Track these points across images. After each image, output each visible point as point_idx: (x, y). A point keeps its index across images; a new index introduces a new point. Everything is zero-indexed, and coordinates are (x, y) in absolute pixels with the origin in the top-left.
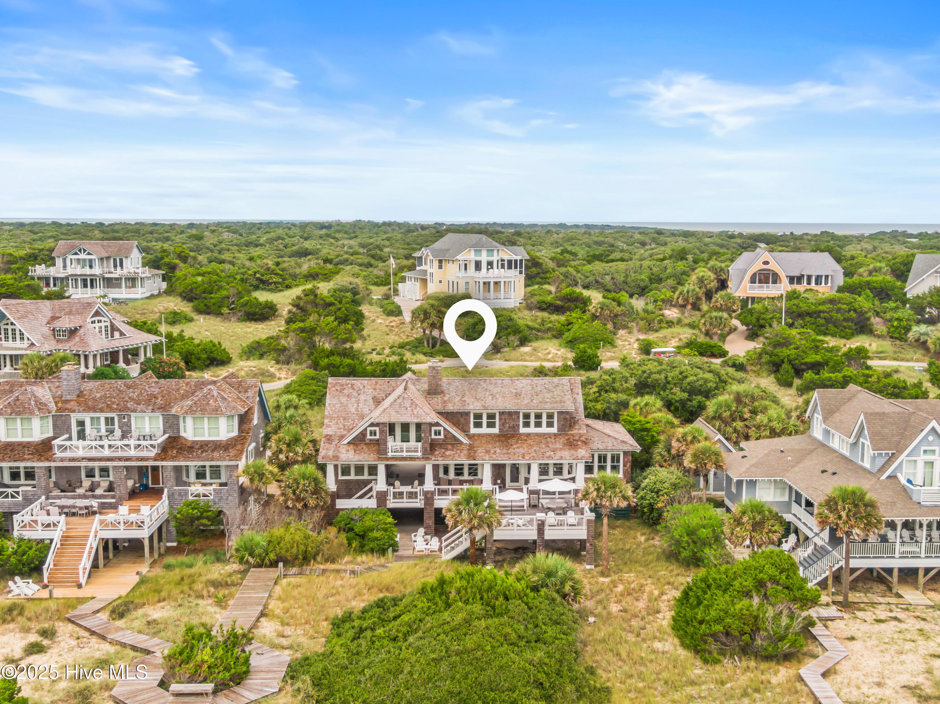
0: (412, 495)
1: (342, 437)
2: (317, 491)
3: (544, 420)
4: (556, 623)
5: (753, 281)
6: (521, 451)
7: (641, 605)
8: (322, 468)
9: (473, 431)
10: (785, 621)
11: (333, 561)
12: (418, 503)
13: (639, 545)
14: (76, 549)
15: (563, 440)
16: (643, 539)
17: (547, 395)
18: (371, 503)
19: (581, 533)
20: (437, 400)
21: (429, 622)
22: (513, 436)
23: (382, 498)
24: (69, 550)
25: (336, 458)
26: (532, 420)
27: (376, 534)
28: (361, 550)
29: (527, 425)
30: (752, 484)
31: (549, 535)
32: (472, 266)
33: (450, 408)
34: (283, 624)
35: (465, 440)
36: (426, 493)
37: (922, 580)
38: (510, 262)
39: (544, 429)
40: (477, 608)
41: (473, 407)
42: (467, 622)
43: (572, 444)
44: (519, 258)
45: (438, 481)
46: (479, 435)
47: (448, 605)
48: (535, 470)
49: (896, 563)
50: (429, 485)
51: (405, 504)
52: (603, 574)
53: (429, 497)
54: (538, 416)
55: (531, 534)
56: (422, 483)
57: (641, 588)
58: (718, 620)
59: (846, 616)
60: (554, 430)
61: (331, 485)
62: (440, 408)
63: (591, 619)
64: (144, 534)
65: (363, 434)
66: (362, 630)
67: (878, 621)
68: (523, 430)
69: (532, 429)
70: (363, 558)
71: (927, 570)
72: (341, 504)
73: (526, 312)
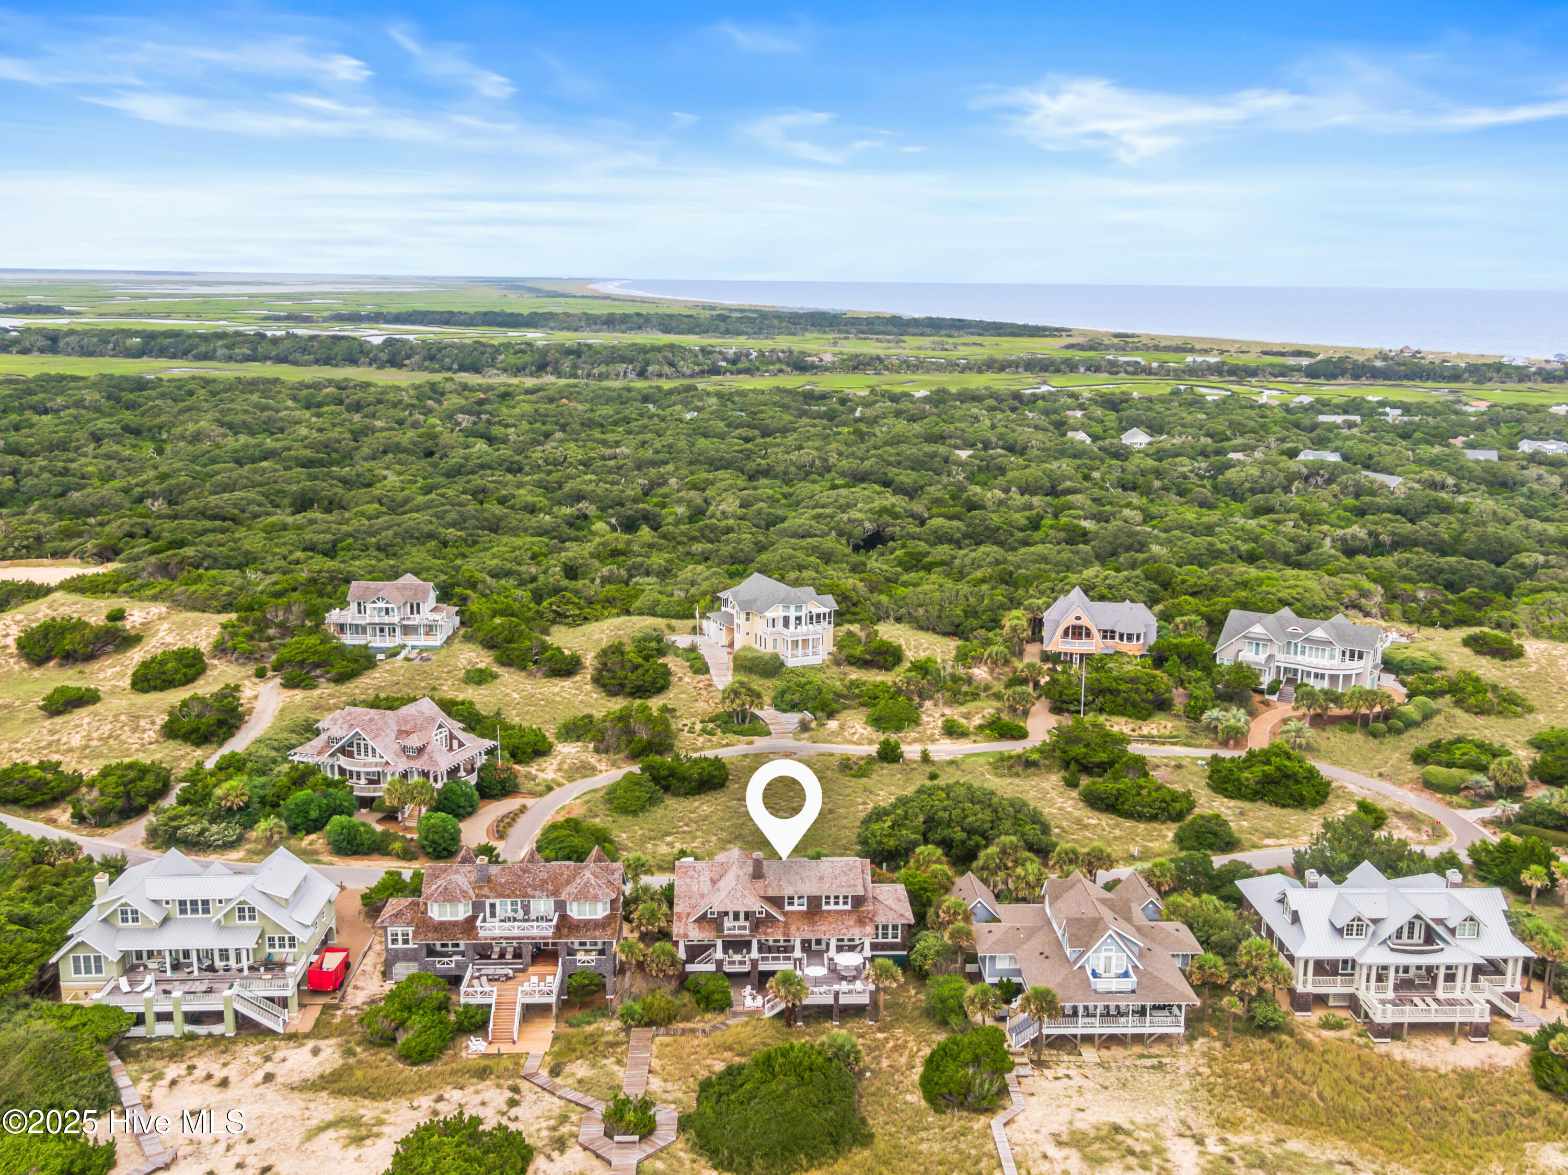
0: (742, 963)
1: (688, 915)
2: (674, 963)
3: (841, 900)
4: (843, 1089)
5: (1066, 633)
6: (823, 928)
7: (903, 1060)
8: (676, 944)
9: (788, 908)
10: (986, 1086)
11: (688, 1021)
12: (746, 968)
13: (910, 998)
14: (507, 1013)
15: (854, 917)
16: (913, 992)
17: (844, 879)
18: (712, 967)
19: (865, 1000)
20: (760, 884)
21: (764, 1090)
22: (817, 913)
23: (719, 963)
24: (503, 1013)
25: (686, 936)
26: (832, 900)
27: (717, 996)
28: (707, 1010)
29: (827, 903)
30: (993, 959)
31: (843, 1000)
32: (781, 622)
33: (771, 893)
34: (665, 1081)
35: (781, 918)
36: (752, 960)
37: (1097, 1041)
38: (818, 616)
39: (841, 907)
40: (792, 1080)
41: (787, 892)
42: (787, 1091)
43: (861, 922)
44: (827, 610)
45: (760, 950)
46: (793, 912)
47: (774, 1076)
48: (833, 944)
49: (1079, 1031)
50: (755, 954)
51: (737, 969)
52: (880, 1030)
53: (754, 963)
54: (837, 897)
55: (830, 1000)
56: (749, 952)
57: (904, 1046)
58: (946, 1084)
59: (1036, 1073)
60: (848, 907)
61: (682, 954)
62: (762, 893)
63: (868, 1074)
64: (552, 1000)
65: (705, 914)
66: (720, 1095)
67: (1057, 1078)
68: (825, 908)
69: (832, 907)
70: (709, 1016)
71: (1101, 1035)
72: (690, 968)
73: (835, 669)
